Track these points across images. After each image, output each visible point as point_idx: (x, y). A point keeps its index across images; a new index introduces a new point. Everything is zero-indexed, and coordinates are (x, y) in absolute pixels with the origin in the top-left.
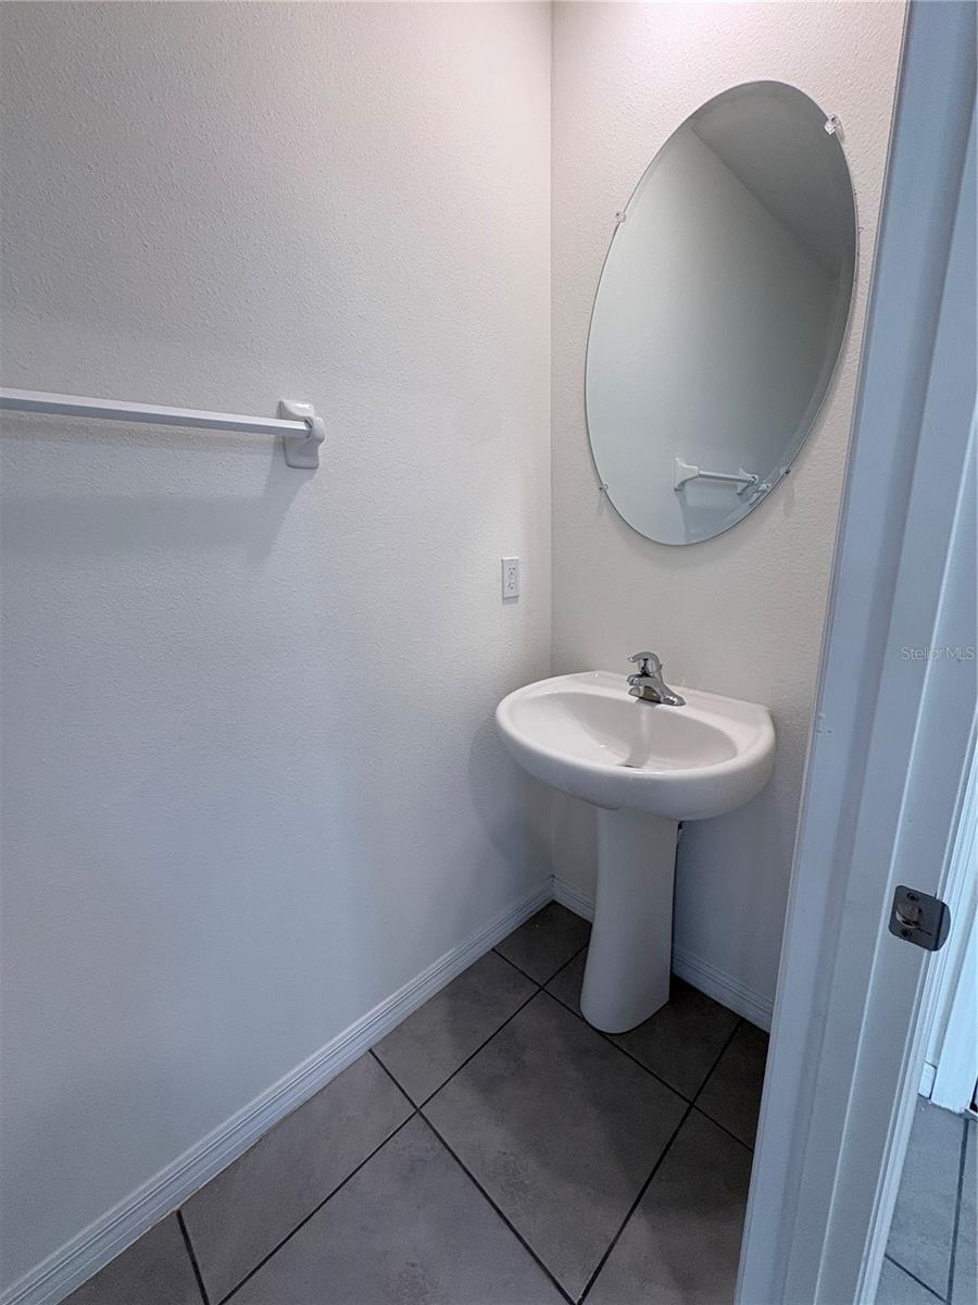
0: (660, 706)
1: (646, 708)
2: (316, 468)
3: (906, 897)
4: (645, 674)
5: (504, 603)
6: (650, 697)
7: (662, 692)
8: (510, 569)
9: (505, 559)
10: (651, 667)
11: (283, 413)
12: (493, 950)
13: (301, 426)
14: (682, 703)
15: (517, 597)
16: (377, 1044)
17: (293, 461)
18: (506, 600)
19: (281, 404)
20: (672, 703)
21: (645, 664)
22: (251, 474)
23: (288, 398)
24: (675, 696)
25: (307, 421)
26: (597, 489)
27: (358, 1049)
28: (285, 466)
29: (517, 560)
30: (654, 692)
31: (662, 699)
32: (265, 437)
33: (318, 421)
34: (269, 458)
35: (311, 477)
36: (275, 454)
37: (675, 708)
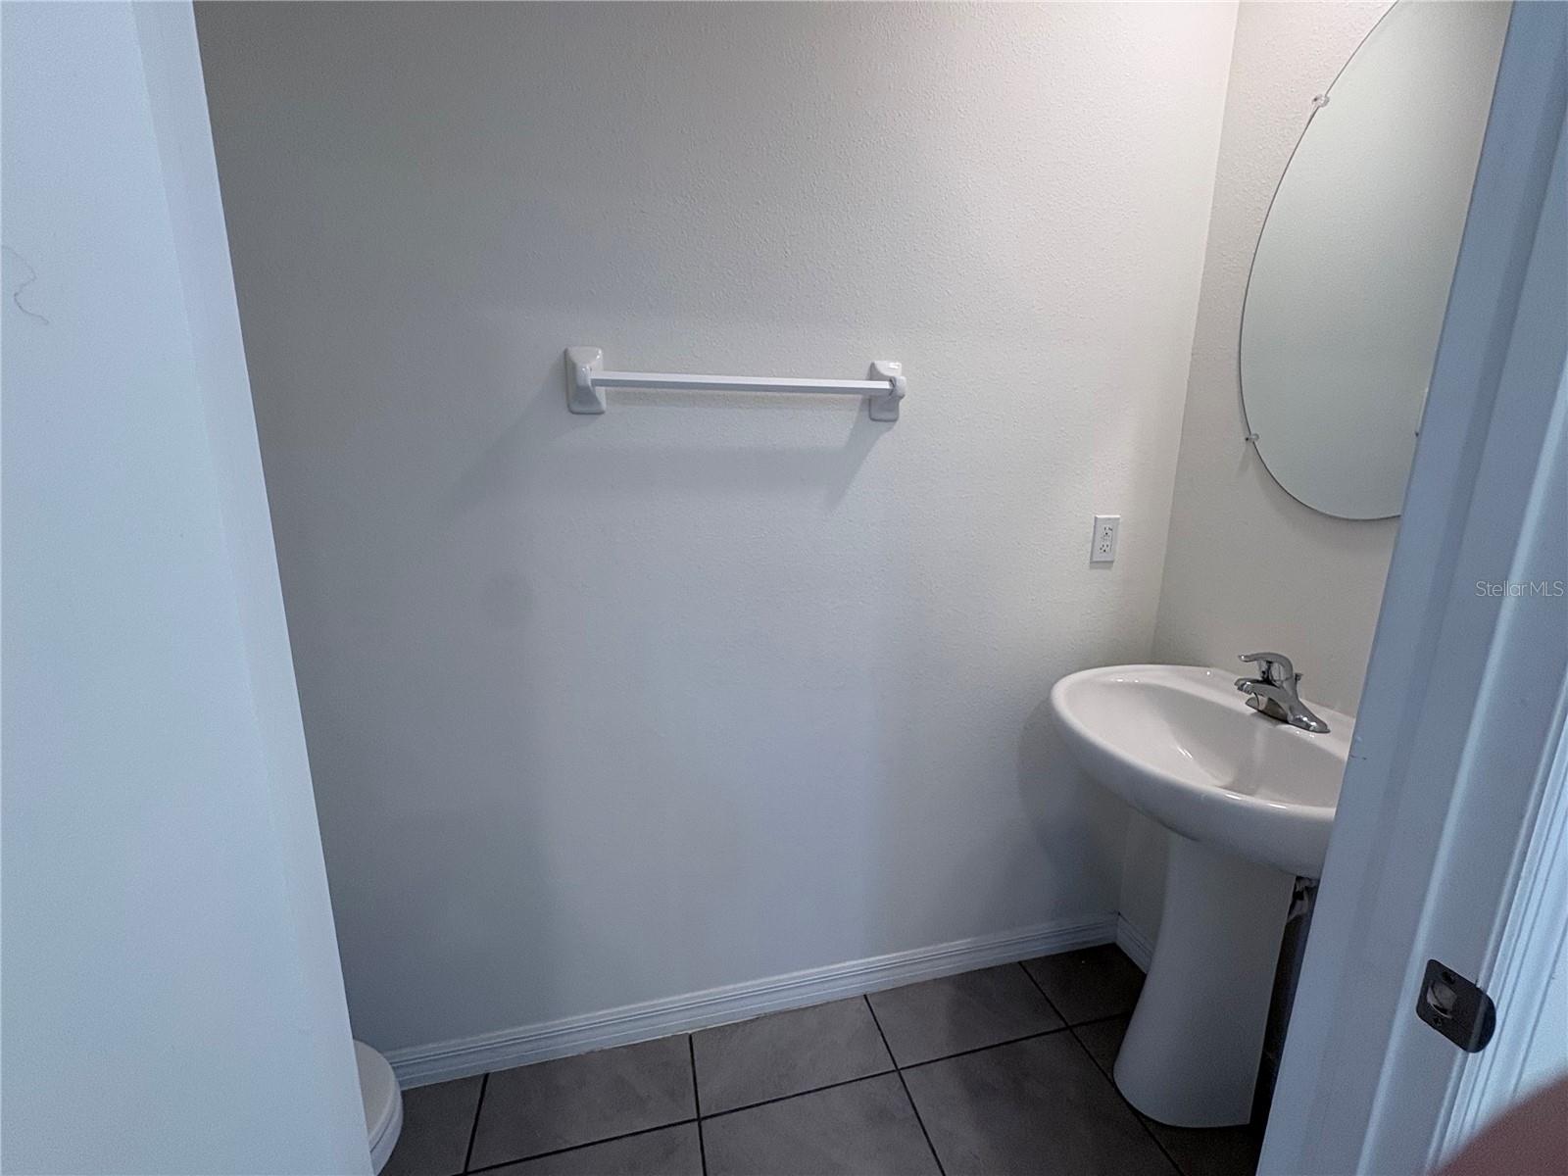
0: (1287, 726)
1: (1265, 725)
2: (895, 420)
3: (1438, 975)
4: (1267, 680)
5: (1091, 568)
6: (1274, 714)
7: (1291, 709)
8: (1105, 531)
9: (1098, 516)
10: (1277, 673)
11: (873, 374)
12: (1020, 963)
13: (886, 385)
14: (1323, 729)
15: (1112, 562)
16: (874, 994)
17: (877, 415)
18: (1094, 564)
19: (873, 366)
20: (1307, 727)
21: (1269, 668)
22: (836, 427)
23: (880, 359)
24: (1313, 718)
25: (892, 381)
26: (1243, 439)
27: (854, 987)
28: (868, 419)
29: (1118, 519)
30: (1280, 707)
31: (1290, 718)
32: (856, 396)
33: (902, 379)
34: (855, 414)
35: (890, 429)
36: (861, 410)
37: (1312, 735)
